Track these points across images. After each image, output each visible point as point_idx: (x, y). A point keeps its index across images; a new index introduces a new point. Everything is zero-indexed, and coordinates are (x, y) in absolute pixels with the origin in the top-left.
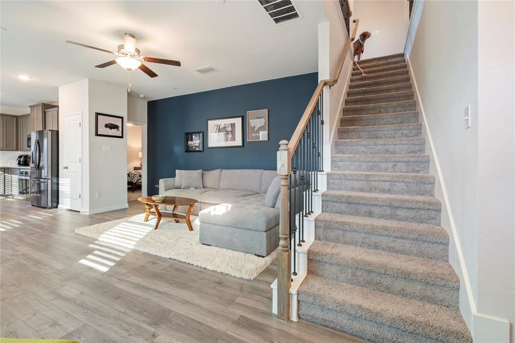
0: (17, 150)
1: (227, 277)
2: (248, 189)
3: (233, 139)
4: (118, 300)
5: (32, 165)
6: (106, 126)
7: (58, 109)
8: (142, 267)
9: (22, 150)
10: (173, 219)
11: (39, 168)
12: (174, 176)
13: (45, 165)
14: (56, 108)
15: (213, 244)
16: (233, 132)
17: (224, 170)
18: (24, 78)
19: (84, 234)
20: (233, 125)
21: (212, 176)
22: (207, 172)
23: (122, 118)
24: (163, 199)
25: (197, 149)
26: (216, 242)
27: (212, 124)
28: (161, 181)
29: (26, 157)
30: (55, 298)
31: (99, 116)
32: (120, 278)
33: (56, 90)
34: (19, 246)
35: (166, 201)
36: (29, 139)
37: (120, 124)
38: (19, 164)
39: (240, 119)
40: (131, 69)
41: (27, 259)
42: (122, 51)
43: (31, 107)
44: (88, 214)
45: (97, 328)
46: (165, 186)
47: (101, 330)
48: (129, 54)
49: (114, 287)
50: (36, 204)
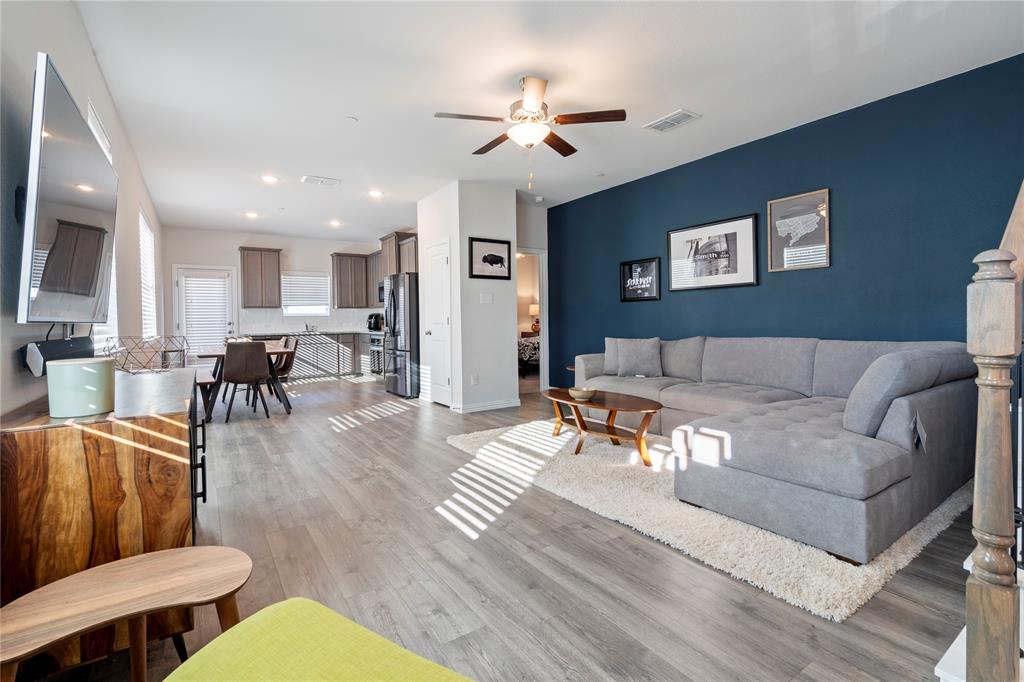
0: (367, 306)
1: (761, 596)
2: (777, 384)
3: (732, 268)
4: (532, 591)
5: (385, 328)
6: (485, 259)
7: (417, 238)
8: (565, 528)
9: (373, 307)
10: (608, 437)
11: (394, 333)
12: (601, 349)
13: (402, 330)
14: (414, 238)
15: (708, 505)
16: (730, 253)
17: (710, 340)
18: (375, 194)
19: (460, 448)
20: (731, 238)
21: (682, 352)
22: (671, 343)
23: (508, 243)
24: (590, 395)
25: (646, 294)
26: (715, 501)
27: (679, 240)
28: (579, 360)
29: (377, 316)
30: (434, 559)
31: (474, 243)
32: (529, 544)
33: (412, 209)
34: (378, 455)
35: (595, 399)
36: (381, 289)
37: (505, 256)
38: (370, 328)
39: (749, 222)
40: (532, 146)
41: (390, 478)
42: (519, 112)
43: (382, 240)
44: (460, 412)
45: (506, 641)
46: (587, 370)
47: (514, 647)
48: (529, 118)
49: (522, 560)
50: (391, 390)
